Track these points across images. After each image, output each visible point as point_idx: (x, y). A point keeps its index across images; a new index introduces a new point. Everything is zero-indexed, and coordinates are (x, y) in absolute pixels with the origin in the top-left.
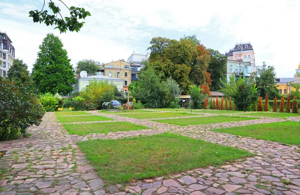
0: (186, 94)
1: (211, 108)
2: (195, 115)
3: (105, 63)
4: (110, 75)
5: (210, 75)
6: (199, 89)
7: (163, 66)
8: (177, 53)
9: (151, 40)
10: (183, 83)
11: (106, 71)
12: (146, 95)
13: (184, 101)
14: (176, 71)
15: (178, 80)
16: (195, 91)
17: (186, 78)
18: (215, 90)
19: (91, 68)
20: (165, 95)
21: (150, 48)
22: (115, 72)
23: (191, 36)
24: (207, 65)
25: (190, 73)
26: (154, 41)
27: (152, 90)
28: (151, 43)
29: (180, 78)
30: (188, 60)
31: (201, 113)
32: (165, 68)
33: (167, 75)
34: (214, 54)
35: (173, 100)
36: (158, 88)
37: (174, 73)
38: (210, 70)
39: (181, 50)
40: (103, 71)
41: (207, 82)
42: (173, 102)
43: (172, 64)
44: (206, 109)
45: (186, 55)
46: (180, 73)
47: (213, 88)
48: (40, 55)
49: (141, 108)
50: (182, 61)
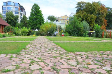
0: (93, 30)
1: (106, 37)
2: (95, 40)
3: (59, 17)
4: (61, 22)
5: (106, 20)
6: (100, 27)
7: (82, 15)
8: (90, 9)
9: (77, 3)
10: (92, 25)
11: (59, 20)
12: (71, 29)
13: (91, 34)
14: (88, 18)
15: (89, 22)
16: (97, 28)
17: (93, 22)
18: (109, 29)
19: (53, 19)
20: (81, 29)
21: (76, 7)
22: (63, 21)
23: (98, 2)
24: (105, 15)
25: (96, 19)
26: (79, 3)
27: (74, 27)
28: (77, 4)
29: (90, 22)
30: (95, 13)
31: (99, 40)
32: (83, 16)
33: (83, 20)
34: (110, 10)
35: (85, 32)
36: (77, 26)
37: (87, 19)
38: (107, 18)
39: (92, 7)
40: (58, 20)
41: (104, 24)
42: (85, 34)
43: (86, 14)
44: (103, 38)
45: (94, 10)
46: (90, 19)
47: (107, 28)
48: (31, 12)
49: (68, 36)
50: (92, 13)
